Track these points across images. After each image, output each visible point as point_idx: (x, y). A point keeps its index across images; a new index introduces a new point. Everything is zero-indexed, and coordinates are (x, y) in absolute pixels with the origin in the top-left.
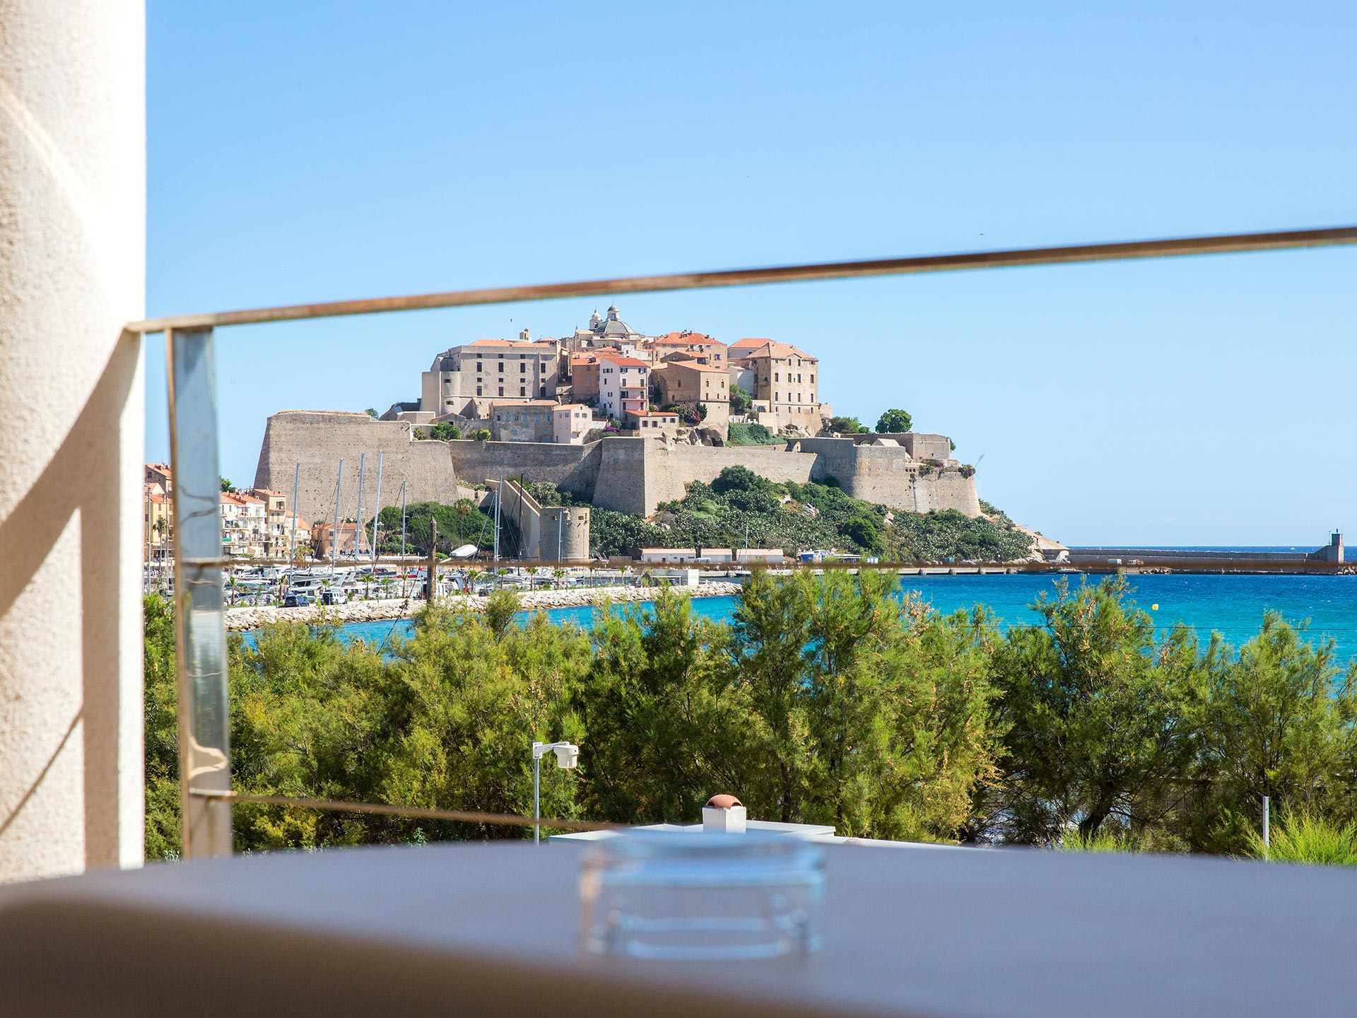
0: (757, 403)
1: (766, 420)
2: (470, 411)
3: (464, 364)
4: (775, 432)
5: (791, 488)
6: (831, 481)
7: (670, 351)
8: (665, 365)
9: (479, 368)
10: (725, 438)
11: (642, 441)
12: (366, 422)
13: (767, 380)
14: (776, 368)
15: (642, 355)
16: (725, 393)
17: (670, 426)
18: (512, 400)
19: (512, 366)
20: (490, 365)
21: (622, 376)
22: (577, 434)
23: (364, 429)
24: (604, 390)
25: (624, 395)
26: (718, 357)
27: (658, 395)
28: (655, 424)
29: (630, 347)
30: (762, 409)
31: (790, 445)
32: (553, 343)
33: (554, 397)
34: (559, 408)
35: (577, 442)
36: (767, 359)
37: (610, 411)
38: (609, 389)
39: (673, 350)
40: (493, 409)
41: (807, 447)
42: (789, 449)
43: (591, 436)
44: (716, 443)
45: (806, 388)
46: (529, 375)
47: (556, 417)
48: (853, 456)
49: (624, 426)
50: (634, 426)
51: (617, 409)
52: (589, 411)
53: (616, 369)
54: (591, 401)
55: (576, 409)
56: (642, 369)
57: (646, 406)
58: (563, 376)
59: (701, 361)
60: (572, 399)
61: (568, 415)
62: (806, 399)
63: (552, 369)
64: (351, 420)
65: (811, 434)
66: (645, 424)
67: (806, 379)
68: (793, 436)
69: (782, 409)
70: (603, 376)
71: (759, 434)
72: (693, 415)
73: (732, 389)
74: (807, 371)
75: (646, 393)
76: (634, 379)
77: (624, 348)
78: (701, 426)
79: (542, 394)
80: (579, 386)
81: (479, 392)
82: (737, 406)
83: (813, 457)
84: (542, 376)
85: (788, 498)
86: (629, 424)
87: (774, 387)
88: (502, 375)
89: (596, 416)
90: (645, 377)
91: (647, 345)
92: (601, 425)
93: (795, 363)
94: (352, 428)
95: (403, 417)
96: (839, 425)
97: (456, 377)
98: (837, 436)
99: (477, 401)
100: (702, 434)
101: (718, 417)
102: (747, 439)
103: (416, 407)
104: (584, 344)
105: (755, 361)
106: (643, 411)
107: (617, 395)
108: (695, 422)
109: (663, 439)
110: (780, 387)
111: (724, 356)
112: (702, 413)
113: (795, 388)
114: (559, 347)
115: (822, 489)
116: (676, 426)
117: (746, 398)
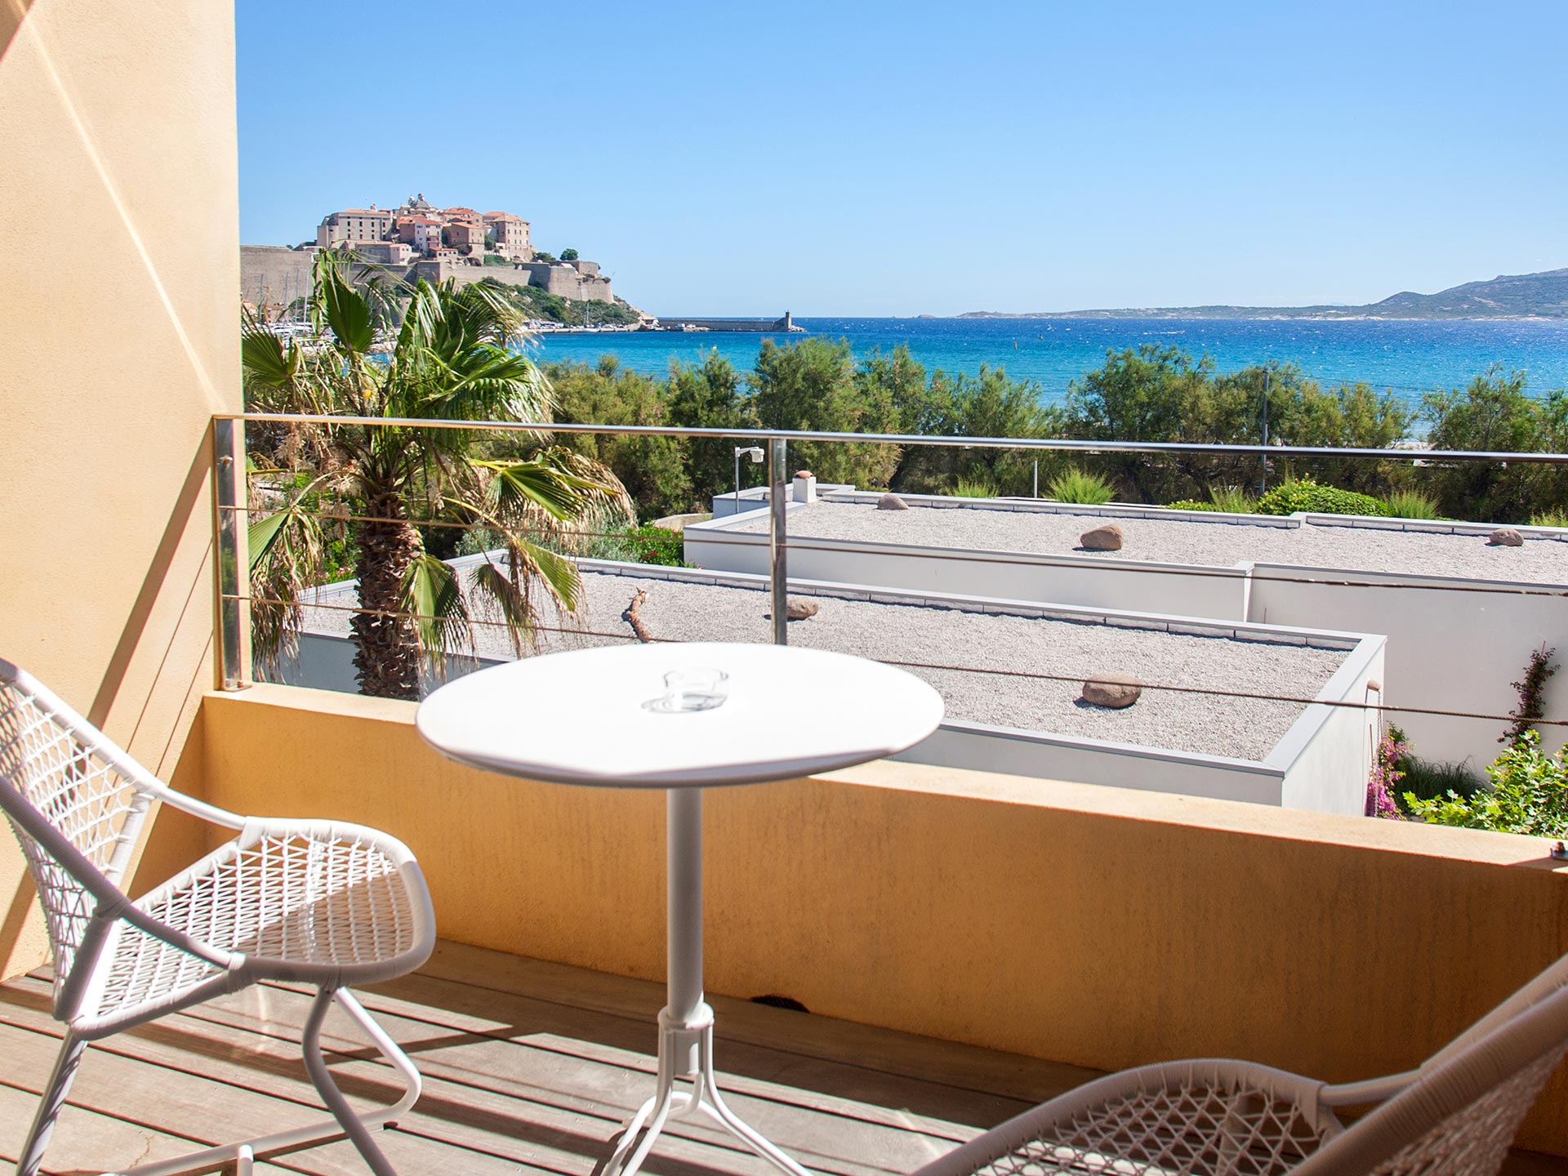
0: (498, 244)
1: (503, 253)
2: (344, 246)
3: (340, 221)
4: (508, 259)
5: (518, 288)
6: (537, 284)
7: (452, 217)
8: (450, 224)
9: (349, 224)
10: (482, 263)
11: (439, 263)
12: (287, 252)
13: (504, 233)
14: (508, 227)
15: (438, 219)
16: (482, 240)
17: (453, 255)
18: (367, 241)
19: (367, 223)
20: (355, 222)
21: (427, 230)
22: (403, 260)
23: (285, 255)
24: (417, 237)
25: (428, 239)
26: (477, 220)
27: (446, 240)
28: (445, 255)
29: (431, 215)
30: (501, 248)
31: (517, 266)
32: (389, 212)
33: (390, 240)
34: (393, 245)
35: (404, 263)
36: (504, 222)
37: (421, 247)
38: (420, 236)
39: (454, 217)
40: (357, 246)
41: (525, 267)
42: (516, 268)
43: (411, 261)
44: (478, 265)
45: (524, 238)
46: (377, 228)
47: (392, 251)
48: (548, 271)
49: (429, 256)
50: (435, 256)
51: (424, 246)
52: (410, 248)
53: (424, 226)
54: (411, 242)
55: (402, 246)
56: (438, 226)
57: (440, 246)
58: (394, 230)
59: (469, 222)
60: (400, 241)
61: (398, 249)
62: (524, 242)
63: (388, 227)
64: (279, 251)
65: (527, 261)
66: (440, 255)
67: (524, 233)
68: (517, 262)
69: (512, 248)
70: (417, 229)
71: (500, 260)
72: (465, 250)
73: (486, 237)
74: (524, 228)
75: (440, 239)
76: (433, 231)
77: (427, 215)
78: (469, 256)
79: (384, 238)
80: (404, 235)
81: (349, 236)
82: (488, 246)
83: (529, 272)
84: (383, 229)
85: (516, 293)
86: (431, 254)
87: (508, 237)
88: (361, 228)
89: (414, 250)
90: (440, 230)
91: (439, 214)
92: (417, 255)
93: (518, 224)
94: (280, 255)
95: (307, 249)
96: (541, 256)
97: (336, 229)
98: (540, 262)
99: (348, 241)
100: (470, 260)
101: (478, 252)
102: (493, 263)
103: (314, 244)
104: (406, 213)
105: (497, 223)
106: (440, 248)
107: (424, 239)
108: (467, 254)
109: (450, 263)
110: (510, 237)
111: (481, 220)
112: (470, 249)
113: (518, 238)
114: (392, 213)
115: (534, 289)
116: (457, 256)
117: (493, 242)
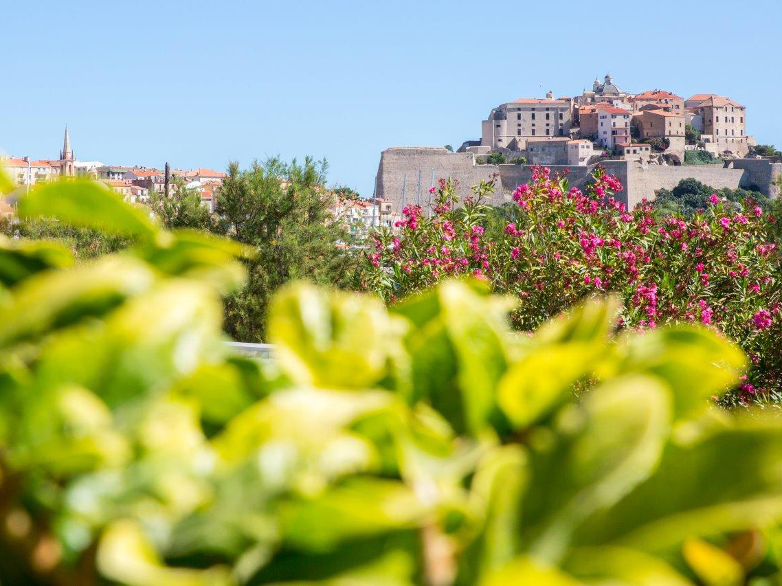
0: (704, 137)
1: (710, 148)
2: (513, 146)
3: (509, 115)
4: (717, 156)
5: (726, 192)
6: (754, 188)
7: (645, 103)
8: (642, 113)
9: (519, 117)
10: (682, 160)
11: (625, 163)
12: (444, 154)
13: (711, 121)
14: (716, 113)
15: (627, 107)
16: (682, 130)
17: (645, 153)
18: (541, 138)
19: (540, 116)
20: (526, 115)
21: (613, 121)
22: (583, 159)
23: (443, 159)
24: (601, 130)
25: (614, 133)
26: (678, 107)
27: (636, 132)
28: (635, 152)
29: (619, 102)
30: (707, 140)
31: (726, 164)
32: (569, 100)
33: (568, 135)
34: (571, 142)
35: (583, 164)
36: (711, 108)
37: (605, 143)
38: (604, 129)
39: (647, 103)
40: (528, 143)
41: (738, 164)
42: (726, 166)
43: (593, 160)
44: (676, 163)
45: (737, 126)
46: (552, 121)
47: (569, 149)
48: (770, 169)
49: (614, 154)
50: (621, 153)
51: (609, 142)
52: (591, 144)
53: (609, 116)
54: (593, 137)
55: (582, 143)
56: (626, 115)
57: (629, 140)
58: (576, 120)
59: (666, 109)
60: (580, 136)
61: (577, 147)
62: (737, 133)
63: (567, 116)
64: (435, 152)
65: (741, 156)
66: (628, 152)
67: (737, 120)
68: (728, 158)
69: (722, 140)
70: (600, 121)
71: (706, 157)
72: (660, 145)
73: (687, 128)
74: (738, 114)
75: (629, 131)
76: (620, 122)
77: (615, 102)
78: (666, 152)
79: (561, 133)
80: (585, 126)
81: (519, 133)
82: (690, 138)
83: (741, 172)
84: (560, 121)
85: (725, 199)
86: (618, 152)
87: (716, 126)
88: (534, 122)
89: (595, 147)
90: (628, 121)
91: (630, 100)
92: (599, 153)
93: (729, 108)
94: (436, 158)
95: (469, 150)
96: (761, 150)
97: (504, 123)
98: (759, 157)
99: (517, 139)
100: (667, 158)
101: (678, 146)
102: (697, 160)
103: (478, 143)
104: (589, 100)
105: (702, 109)
106: (627, 143)
107: (609, 133)
108: (662, 150)
109: (640, 161)
110: (720, 126)
111: (682, 106)
112: (667, 143)
113: (730, 127)
114: (572, 103)
115: (748, 193)
116: (649, 153)
117: (696, 133)
